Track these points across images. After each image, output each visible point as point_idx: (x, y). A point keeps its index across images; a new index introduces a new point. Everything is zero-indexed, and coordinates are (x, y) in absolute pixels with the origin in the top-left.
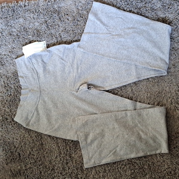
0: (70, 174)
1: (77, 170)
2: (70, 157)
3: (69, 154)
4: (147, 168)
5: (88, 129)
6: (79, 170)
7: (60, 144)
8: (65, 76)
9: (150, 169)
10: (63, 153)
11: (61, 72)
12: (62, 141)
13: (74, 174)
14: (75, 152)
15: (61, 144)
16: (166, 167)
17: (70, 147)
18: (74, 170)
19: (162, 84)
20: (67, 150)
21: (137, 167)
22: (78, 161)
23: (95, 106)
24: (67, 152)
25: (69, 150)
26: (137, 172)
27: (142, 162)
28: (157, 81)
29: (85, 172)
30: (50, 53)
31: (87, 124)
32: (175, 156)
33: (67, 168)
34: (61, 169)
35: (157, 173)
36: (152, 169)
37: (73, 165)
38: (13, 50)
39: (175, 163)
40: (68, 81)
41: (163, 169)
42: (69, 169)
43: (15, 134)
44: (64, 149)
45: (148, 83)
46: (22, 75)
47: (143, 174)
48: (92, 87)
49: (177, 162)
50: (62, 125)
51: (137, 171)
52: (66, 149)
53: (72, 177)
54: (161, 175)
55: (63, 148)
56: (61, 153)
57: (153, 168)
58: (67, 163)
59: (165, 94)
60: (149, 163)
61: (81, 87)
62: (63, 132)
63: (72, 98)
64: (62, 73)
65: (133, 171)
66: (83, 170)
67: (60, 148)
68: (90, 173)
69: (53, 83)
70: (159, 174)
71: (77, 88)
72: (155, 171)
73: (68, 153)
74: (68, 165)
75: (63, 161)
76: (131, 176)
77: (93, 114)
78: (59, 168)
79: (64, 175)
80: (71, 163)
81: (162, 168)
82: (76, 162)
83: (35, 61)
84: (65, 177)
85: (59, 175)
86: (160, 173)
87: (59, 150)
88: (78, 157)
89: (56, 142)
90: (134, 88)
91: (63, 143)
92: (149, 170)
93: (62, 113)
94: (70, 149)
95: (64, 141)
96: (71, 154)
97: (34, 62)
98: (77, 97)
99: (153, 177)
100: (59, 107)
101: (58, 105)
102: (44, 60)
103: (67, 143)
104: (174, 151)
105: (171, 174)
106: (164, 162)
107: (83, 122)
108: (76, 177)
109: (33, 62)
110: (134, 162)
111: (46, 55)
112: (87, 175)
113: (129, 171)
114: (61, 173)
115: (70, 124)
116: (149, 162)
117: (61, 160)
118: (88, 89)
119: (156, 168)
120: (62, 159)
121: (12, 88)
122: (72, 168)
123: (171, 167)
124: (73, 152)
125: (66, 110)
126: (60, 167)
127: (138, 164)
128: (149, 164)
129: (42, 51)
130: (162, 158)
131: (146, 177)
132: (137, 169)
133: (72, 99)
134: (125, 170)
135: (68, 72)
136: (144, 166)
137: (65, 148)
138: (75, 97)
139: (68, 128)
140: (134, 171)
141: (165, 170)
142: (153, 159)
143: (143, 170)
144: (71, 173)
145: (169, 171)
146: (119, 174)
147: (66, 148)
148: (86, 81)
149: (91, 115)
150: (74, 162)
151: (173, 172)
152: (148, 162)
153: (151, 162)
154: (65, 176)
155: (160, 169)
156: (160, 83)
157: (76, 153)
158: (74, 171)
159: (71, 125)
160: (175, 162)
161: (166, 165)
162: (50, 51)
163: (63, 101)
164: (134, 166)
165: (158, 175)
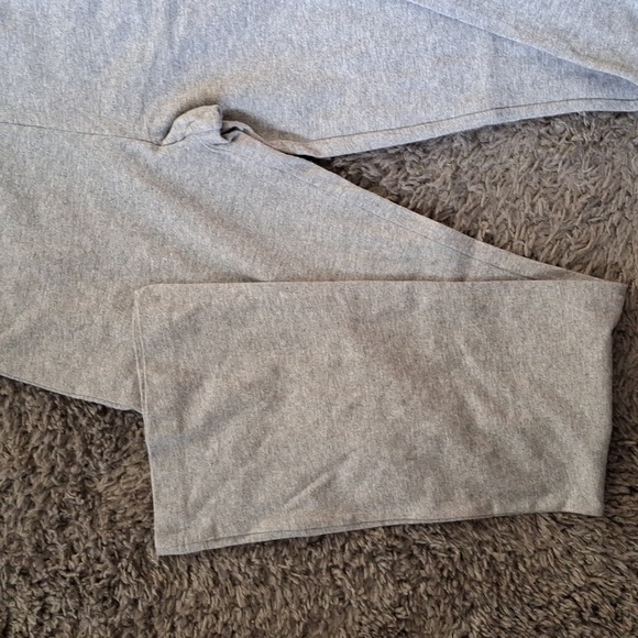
0: (73, 582)
1: (115, 562)
2: (84, 493)
3: (76, 476)
4: (479, 577)
6: (124, 562)
7: (32, 418)
9: (497, 585)
10: (44, 467)
12: (48, 407)
13: (98, 580)
14: (111, 468)
15: (40, 419)
16: (578, 578)
17: (87, 442)
18: (98, 560)
19: (618, 158)
20: (71, 454)
21: (429, 569)
22: (124, 518)
23: (249, 236)
24: (67, 466)
25: (79, 454)
26: (429, 596)
27: (460, 549)
28: (596, 139)
29: (157, 576)
32: (629, 529)
33: (62, 548)
34: (28, 551)
35: (528, 609)
36: (503, 588)
37: (93, 537)
39: (622, 566)
41: (558, 588)
42: (71, 551)
44: (51, 448)
45: (544, 142)
47: (454, 607)
48: (245, 131)
49: (633, 561)
51: (426, 591)
52: (61, 451)
53: (81, 597)
54: (547, 618)
55: (46, 440)
56: (34, 468)
57: (513, 581)
58: (63, 524)
59: (622, 209)
60: (495, 554)
61: (181, 120)
65: (406, 589)
66: (147, 561)
67: (36, 437)
68: (181, 584)
69: (21, 80)
70: (539, 612)
71: (160, 122)
72: (521, 600)
73: (74, 470)
74: (67, 532)
75: (42, 512)
76: (394, 614)
77: (232, 281)
78: (14, 546)
79: (39, 582)
80: (86, 526)
81: (553, 585)
82: (111, 521)
84: (46, 594)
85: (13, 582)
86: (540, 608)
87: (23, 450)
88: (125, 495)
89: (11, 408)
90: (465, 163)
91: (49, 417)
92: (491, 590)
94: (88, 452)
95: (54, 407)
96: (89, 479)
98: (153, 177)
99: (506, 625)
103: (75, 418)
104: (625, 508)
105: (600, 618)
106: (569, 553)
107: (176, 316)
108: (105, 599)
110: (418, 545)
112: (167, 593)
113: (385, 585)
114: (24, 573)
116: (495, 550)
117: (31, 504)
118: (219, 139)
119: (525, 580)
120: (38, 500)
122: (86, 551)
123: (600, 582)
124: (102, 466)
126: (20, 540)
127: (435, 557)
128: (492, 557)
130: (561, 538)
131: (469, 623)
132: (427, 579)
134: (365, 581)
136: (465, 568)
137: (58, 441)
140: (414, 589)
141: (569, 597)
142: (518, 538)
143: (460, 588)
144: (82, 575)
145: (589, 603)
146: (332, 598)
147: (63, 445)
150: (103, 521)
151: (606, 609)
152: (489, 550)
153: (504, 551)
154: (47, 589)
155: (546, 589)
156: (609, 152)
157: (117, 473)
158: (98, 567)
160: (624, 562)
161: (576, 571)
164: (415, 562)
165: (530, 619)
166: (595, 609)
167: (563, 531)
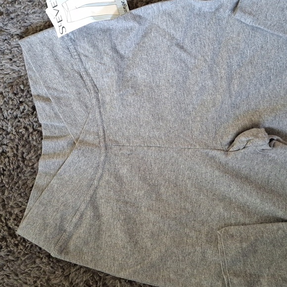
5: (255, 265)
8: (187, 101)
11: (174, 90)
30: (140, 24)
31: (255, 252)
38: (11, 9)
40: (195, 118)
43: (17, 275)
46: (43, 91)
50: (175, 250)
62: (176, 273)
63: (209, 169)
64: (178, 93)
83: (91, 50)
93: (173, 216)
97: (87, 53)
100: (164, 197)
101: (163, 190)
102: (119, 48)
109: (79, 50)
111: (129, 30)
115: (198, 248)
121: (8, 133)
125: (188, 206)
129: (116, 17)
133: (208, 173)
135: (197, 88)
138: (218, 168)
139: (193, 261)
148: (255, 119)
149: (268, 225)
159: (203, 253)
162: (140, 17)
163: (176, 178)
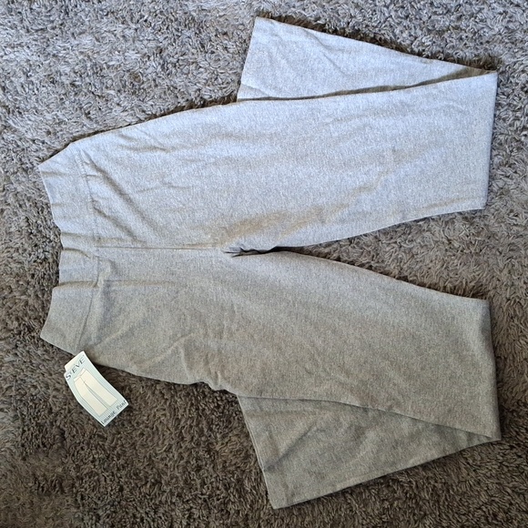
0: (205, 501)
1: (227, 489)
2: (209, 451)
3: (204, 442)
4: (427, 498)
6: (232, 490)
7: (181, 411)
9: (438, 502)
10: (188, 438)
12: (189, 405)
13: (218, 500)
14: (223, 437)
15: (185, 411)
16: (484, 498)
17: (210, 423)
18: (218, 489)
19: (491, 261)
20: (202, 430)
21: (399, 493)
22: (230, 465)
24: (200, 437)
25: (205, 430)
26: (400, 508)
27: (416, 482)
28: (478, 251)
29: (250, 498)
32: (510, 469)
33: (198, 481)
34: (181, 484)
35: (456, 515)
36: (441, 503)
37: (214, 476)
38: (58, 129)
39: (509, 491)
41: (473, 503)
42: (203, 484)
43: (51, 375)
44: (191, 427)
45: (448, 253)
47: (414, 515)
49: (515, 488)
51: (398, 506)
52: (196, 429)
53: (210, 509)
54: (467, 520)
55: (188, 423)
56: (183, 438)
57: (447, 500)
58: (199, 468)
59: (495, 288)
60: (436, 484)
65: (386, 505)
66: (244, 489)
67: (182, 423)
68: (263, 501)
70: (463, 517)
72: (452, 510)
73: (203, 439)
74: (201, 473)
75: (188, 462)
76: (381, 519)
78: (174, 481)
79: (188, 501)
80: (211, 469)
81: (470, 502)
82: (224, 467)
84: (191, 508)
85: (174, 501)
86: (464, 515)
87: (177, 428)
88: (231, 452)
89: (170, 405)
90: (405, 266)
91: (190, 410)
92: (434, 504)
94: (211, 429)
95: (192, 405)
96: (212, 444)
99: (444, 525)
103: (204, 410)
104: (509, 457)
105: (498, 521)
106: (479, 484)
108: (222, 510)
110: (393, 480)
112: (256, 506)
113: (375, 503)
114: (179, 496)
116: (436, 482)
117: (182, 458)
119: (454, 499)
120: (185, 455)
121: (51, 241)
122: (211, 483)
123: (497, 500)
124: (219, 436)
126: (177, 477)
127: (402, 486)
128: (434, 486)
130: (473, 474)
131: (424, 524)
132: (398, 499)
134: (364, 500)
136: (419, 492)
137: (194, 423)
140: (391, 505)
141: (480, 508)
142: (448, 475)
143: (417, 503)
144: (210, 496)
145: (491, 512)
146: (346, 510)
147: (197, 425)
150: (220, 467)
151: (501, 515)
152: (432, 482)
153: (441, 483)
154: (191, 505)
155: (466, 504)
156: (485, 258)
157: (226, 440)
158: (218, 492)
160: (510, 488)
161: (483, 493)
164: (391, 489)
165: (458, 521)
166: (495, 516)
167: (474, 471)
